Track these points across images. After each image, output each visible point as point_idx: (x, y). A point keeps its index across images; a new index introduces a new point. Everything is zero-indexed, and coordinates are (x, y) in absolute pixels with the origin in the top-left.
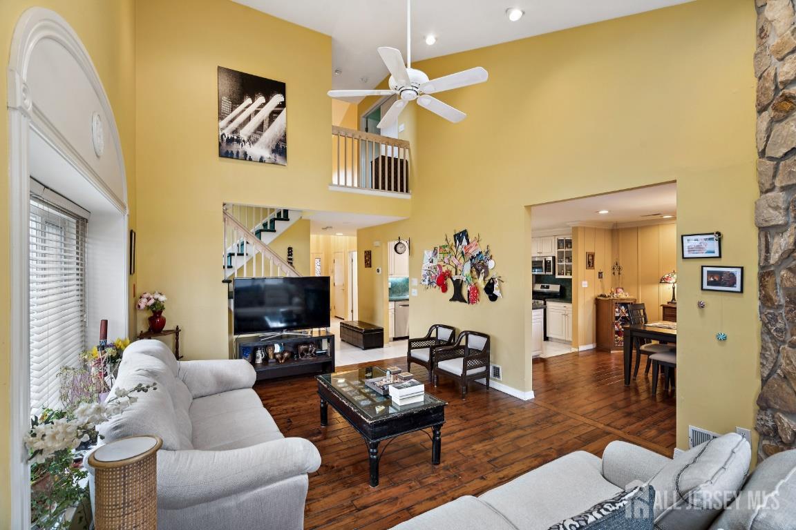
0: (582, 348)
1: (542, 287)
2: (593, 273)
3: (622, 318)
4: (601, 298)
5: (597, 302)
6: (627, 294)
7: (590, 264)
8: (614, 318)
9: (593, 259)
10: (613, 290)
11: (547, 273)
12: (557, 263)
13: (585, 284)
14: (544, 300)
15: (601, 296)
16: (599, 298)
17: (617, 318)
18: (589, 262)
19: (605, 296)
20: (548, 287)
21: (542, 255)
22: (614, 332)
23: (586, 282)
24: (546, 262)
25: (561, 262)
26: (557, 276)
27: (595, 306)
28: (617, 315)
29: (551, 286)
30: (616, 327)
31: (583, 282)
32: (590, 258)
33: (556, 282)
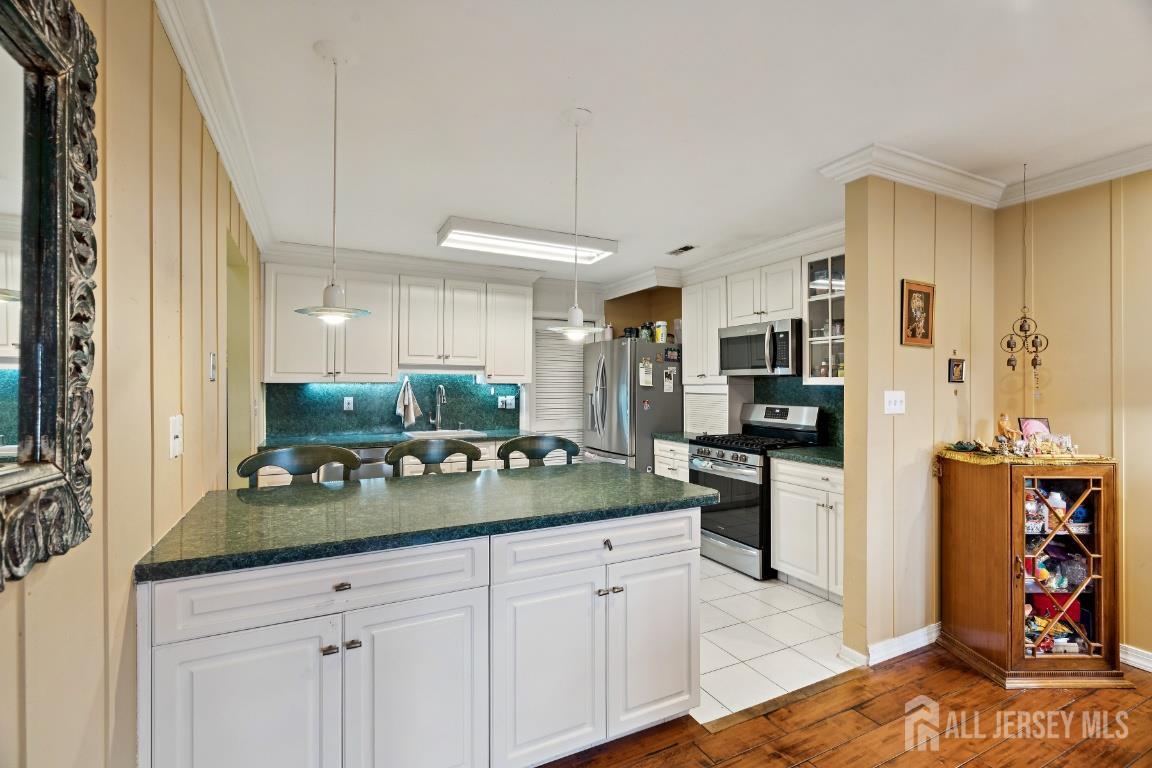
0: (882, 651)
1: (770, 413)
2: (928, 361)
3: (1057, 538)
4: (960, 457)
5: (944, 468)
6: (1067, 441)
7: (916, 327)
8: (1018, 541)
9: (927, 308)
10: (1007, 425)
11: (779, 371)
12: (807, 339)
13: (894, 401)
14: (763, 453)
15: (961, 447)
16: (949, 455)
17: (1031, 539)
18: (912, 319)
19: (977, 450)
20: (784, 414)
21: (765, 319)
22: (1019, 597)
23: (900, 395)
24: (774, 335)
25: (821, 334)
26: (808, 380)
27: (935, 482)
28: (1033, 527)
29: (792, 409)
30: (1029, 579)
31: (889, 395)
32: (917, 303)
33: (804, 397)
